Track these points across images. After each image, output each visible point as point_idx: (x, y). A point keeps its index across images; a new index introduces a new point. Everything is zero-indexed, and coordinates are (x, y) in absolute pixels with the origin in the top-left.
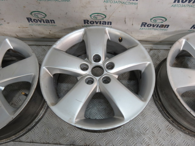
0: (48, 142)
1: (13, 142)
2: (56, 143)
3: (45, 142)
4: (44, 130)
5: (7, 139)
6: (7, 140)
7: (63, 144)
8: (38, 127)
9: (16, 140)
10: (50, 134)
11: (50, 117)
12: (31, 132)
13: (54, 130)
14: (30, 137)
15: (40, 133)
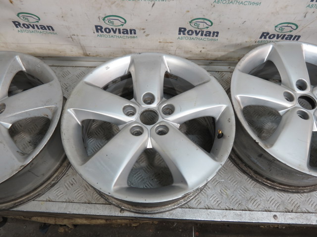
0: (231, 207)
1: (180, 209)
2: (243, 209)
3: (227, 208)
4: (220, 192)
5: (173, 204)
6: (174, 206)
7: (255, 210)
8: (209, 188)
9: (184, 206)
10: (230, 197)
11: (223, 173)
12: (202, 194)
13: (235, 190)
14: (202, 202)
15: (215, 195)
